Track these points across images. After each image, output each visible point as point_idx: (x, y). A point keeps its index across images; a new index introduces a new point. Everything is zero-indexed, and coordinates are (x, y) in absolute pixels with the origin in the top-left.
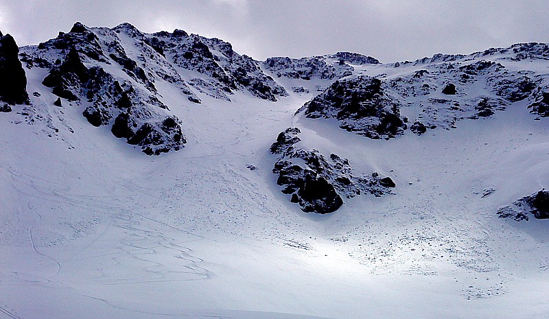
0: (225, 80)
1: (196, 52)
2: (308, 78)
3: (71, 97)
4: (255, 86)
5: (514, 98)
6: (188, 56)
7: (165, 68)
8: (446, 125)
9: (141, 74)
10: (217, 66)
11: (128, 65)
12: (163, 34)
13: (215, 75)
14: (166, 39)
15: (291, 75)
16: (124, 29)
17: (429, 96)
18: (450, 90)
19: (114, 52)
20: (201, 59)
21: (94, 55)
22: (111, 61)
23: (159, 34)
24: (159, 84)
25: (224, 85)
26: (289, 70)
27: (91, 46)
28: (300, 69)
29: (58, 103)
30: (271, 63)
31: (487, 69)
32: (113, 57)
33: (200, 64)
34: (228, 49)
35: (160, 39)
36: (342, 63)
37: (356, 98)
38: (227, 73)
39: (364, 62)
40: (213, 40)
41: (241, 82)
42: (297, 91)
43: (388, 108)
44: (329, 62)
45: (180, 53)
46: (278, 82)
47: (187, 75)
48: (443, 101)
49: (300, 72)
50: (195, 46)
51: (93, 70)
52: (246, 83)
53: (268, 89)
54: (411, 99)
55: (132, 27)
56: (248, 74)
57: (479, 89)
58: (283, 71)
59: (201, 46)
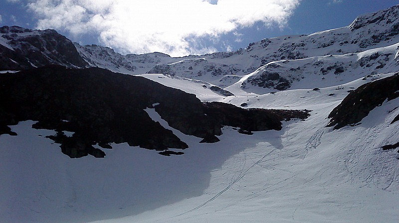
0: (115, 64)
1: (103, 53)
2: (143, 63)
4: (126, 65)
5: (209, 71)
6: (100, 55)
10: (112, 58)
12: (88, 46)
13: (112, 62)
14: (90, 48)
15: (137, 61)
17: (185, 70)
18: (191, 68)
20: (105, 56)
23: (86, 46)
26: (136, 59)
28: (141, 59)
30: (128, 56)
31: (202, 62)
33: (106, 58)
34: (112, 51)
35: (88, 48)
36: (156, 57)
38: (116, 61)
39: (164, 56)
42: (140, 67)
44: (151, 56)
45: (97, 54)
46: (133, 64)
50: (102, 51)
52: (122, 65)
53: (130, 67)
54: (179, 71)
56: (122, 61)
57: (200, 68)
58: (134, 60)
59: (104, 51)
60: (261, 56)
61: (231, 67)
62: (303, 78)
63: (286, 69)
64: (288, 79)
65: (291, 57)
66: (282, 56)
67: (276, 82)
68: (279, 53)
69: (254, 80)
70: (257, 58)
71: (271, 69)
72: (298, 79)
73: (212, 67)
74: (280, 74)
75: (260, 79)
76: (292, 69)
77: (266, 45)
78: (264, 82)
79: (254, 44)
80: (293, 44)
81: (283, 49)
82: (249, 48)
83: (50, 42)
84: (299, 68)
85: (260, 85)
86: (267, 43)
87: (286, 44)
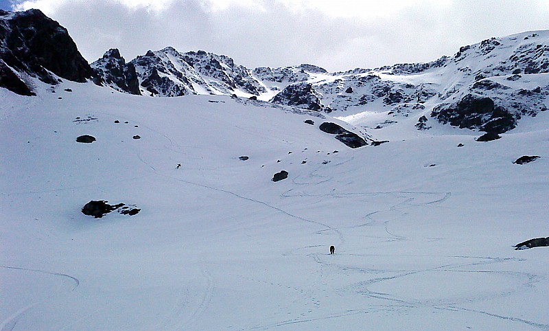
0: (229, 83)
1: (212, 65)
2: (280, 81)
3: (156, 93)
4: (247, 86)
5: (380, 95)
6: (207, 68)
7: (196, 76)
8: (342, 109)
9: (186, 80)
10: (224, 74)
11: (179, 75)
12: (192, 53)
13: (223, 80)
14: (194, 57)
15: (270, 79)
16: (170, 51)
17: (338, 94)
18: (349, 91)
19: (170, 68)
20: (215, 70)
21: (162, 70)
22: (170, 73)
23: (189, 53)
24: (195, 85)
25: (229, 86)
26: (269, 76)
27: (159, 65)
28: (277, 76)
29: (152, 95)
30: (258, 71)
31: (372, 79)
32: (170, 70)
33: (215, 73)
34: (231, 62)
35: (190, 57)
36: (302, 71)
37: (298, 94)
38: (231, 79)
39: (317, 71)
40: (221, 56)
41: (239, 84)
42: (272, 89)
43: (314, 100)
44: (295, 71)
45: (203, 66)
46: (262, 84)
47: (208, 80)
48: (344, 97)
49: (276, 78)
50: (212, 61)
51: (164, 78)
52: (242, 84)
53: (254, 88)
54: (329, 95)
55: (174, 50)
56: (243, 79)
57: (366, 90)
58: (265, 77)
59: (215, 61)
60: (476, 70)
61: (419, 88)
62: (544, 110)
63: (509, 92)
64: (511, 111)
65: (531, 69)
66: (515, 68)
67: (486, 117)
68: (510, 64)
69: (444, 112)
70: (468, 72)
71: (480, 91)
72: (532, 112)
73: (387, 89)
74: (496, 102)
75: (455, 110)
76: (523, 92)
77: (489, 50)
78: (462, 116)
79: (468, 47)
80: (539, 46)
81: (519, 55)
82: (459, 54)
83: (23, 32)
84: (538, 90)
85: (454, 122)
86: (492, 46)
87: (525, 47)
